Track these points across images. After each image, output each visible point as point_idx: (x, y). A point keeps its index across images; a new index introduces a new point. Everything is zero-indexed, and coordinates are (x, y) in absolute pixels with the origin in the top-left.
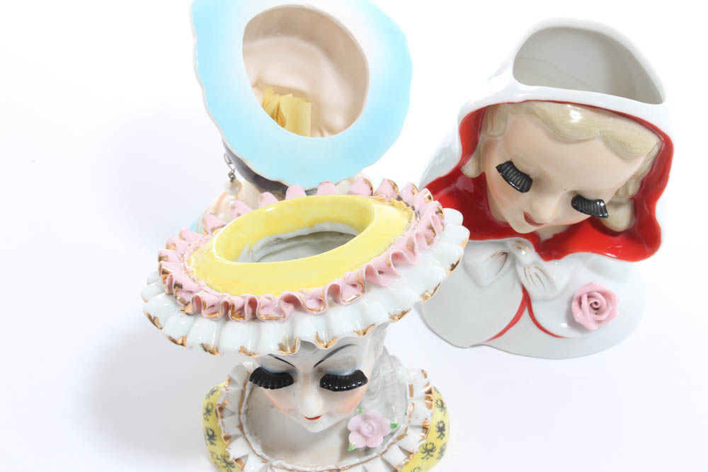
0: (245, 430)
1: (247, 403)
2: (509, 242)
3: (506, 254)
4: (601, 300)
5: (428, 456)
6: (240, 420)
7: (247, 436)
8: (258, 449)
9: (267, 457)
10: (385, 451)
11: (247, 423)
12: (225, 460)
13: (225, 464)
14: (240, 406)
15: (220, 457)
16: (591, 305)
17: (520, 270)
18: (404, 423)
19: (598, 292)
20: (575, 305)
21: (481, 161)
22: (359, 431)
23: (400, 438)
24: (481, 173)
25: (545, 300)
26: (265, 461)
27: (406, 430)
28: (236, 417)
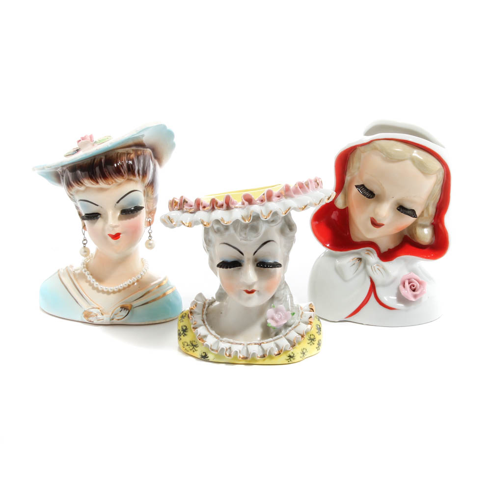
0: (206, 323)
1: (207, 310)
2: (362, 251)
3: (360, 259)
4: (416, 284)
5: (311, 343)
6: (203, 318)
7: (207, 326)
8: (213, 332)
9: (219, 336)
10: (287, 334)
11: (207, 319)
12: (192, 344)
13: (192, 347)
14: (203, 311)
15: (189, 343)
16: (410, 287)
17: (369, 267)
18: (298, 319)
19: (415, 279)
20: (401, 287)
21: (346, 197)
22: (273, 318)
23: (295, 327)
24: (346, 207)
25: (384, 285)
26: (217, 338)
27: (299, 322)
28: (201, 315)
